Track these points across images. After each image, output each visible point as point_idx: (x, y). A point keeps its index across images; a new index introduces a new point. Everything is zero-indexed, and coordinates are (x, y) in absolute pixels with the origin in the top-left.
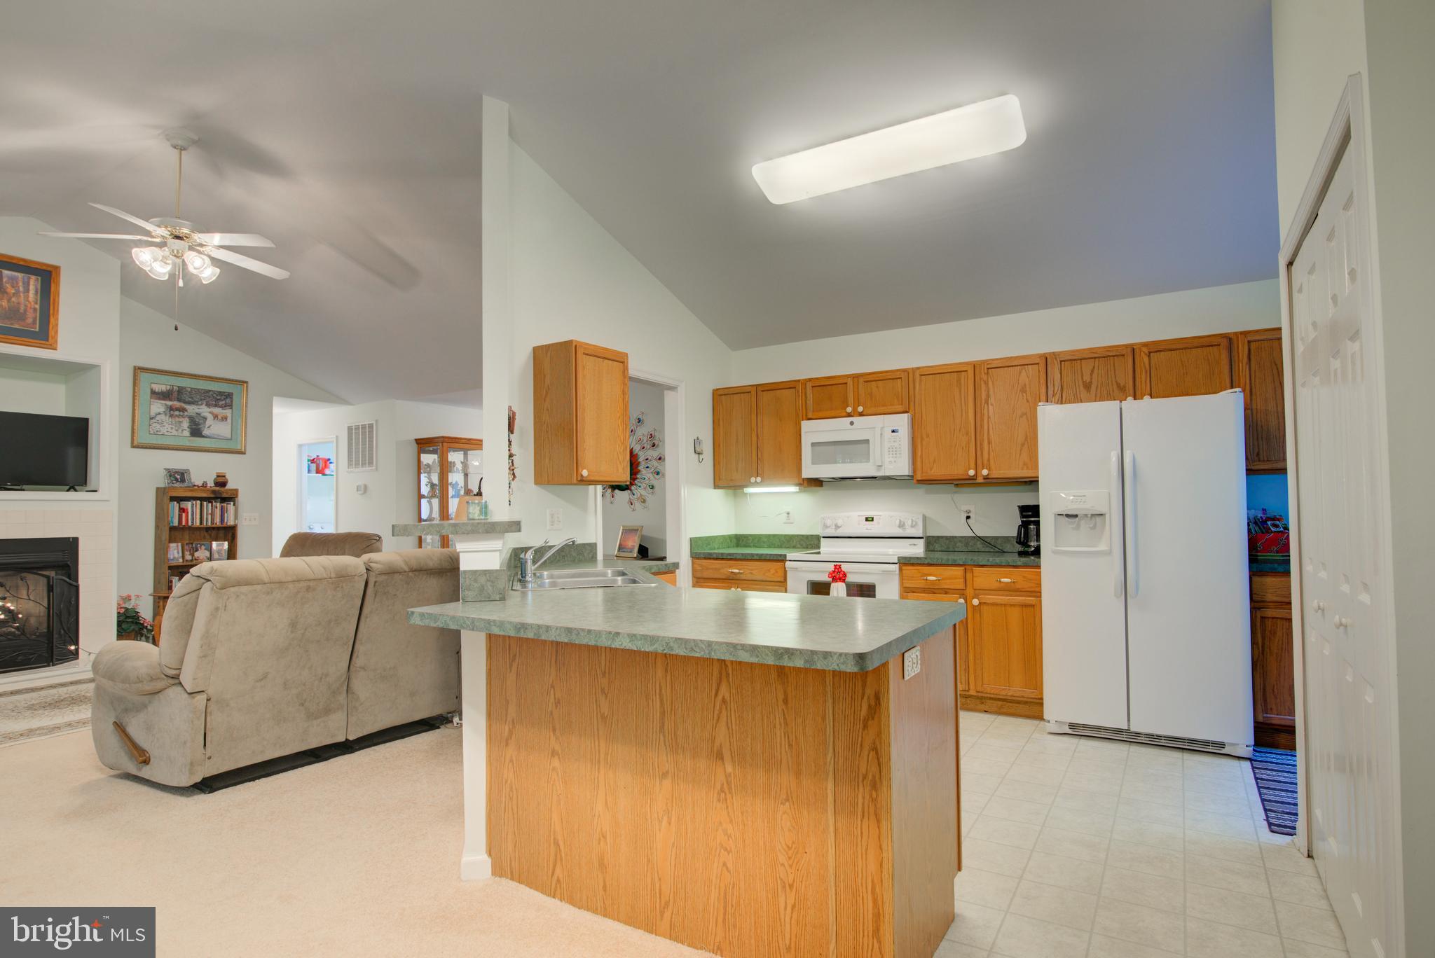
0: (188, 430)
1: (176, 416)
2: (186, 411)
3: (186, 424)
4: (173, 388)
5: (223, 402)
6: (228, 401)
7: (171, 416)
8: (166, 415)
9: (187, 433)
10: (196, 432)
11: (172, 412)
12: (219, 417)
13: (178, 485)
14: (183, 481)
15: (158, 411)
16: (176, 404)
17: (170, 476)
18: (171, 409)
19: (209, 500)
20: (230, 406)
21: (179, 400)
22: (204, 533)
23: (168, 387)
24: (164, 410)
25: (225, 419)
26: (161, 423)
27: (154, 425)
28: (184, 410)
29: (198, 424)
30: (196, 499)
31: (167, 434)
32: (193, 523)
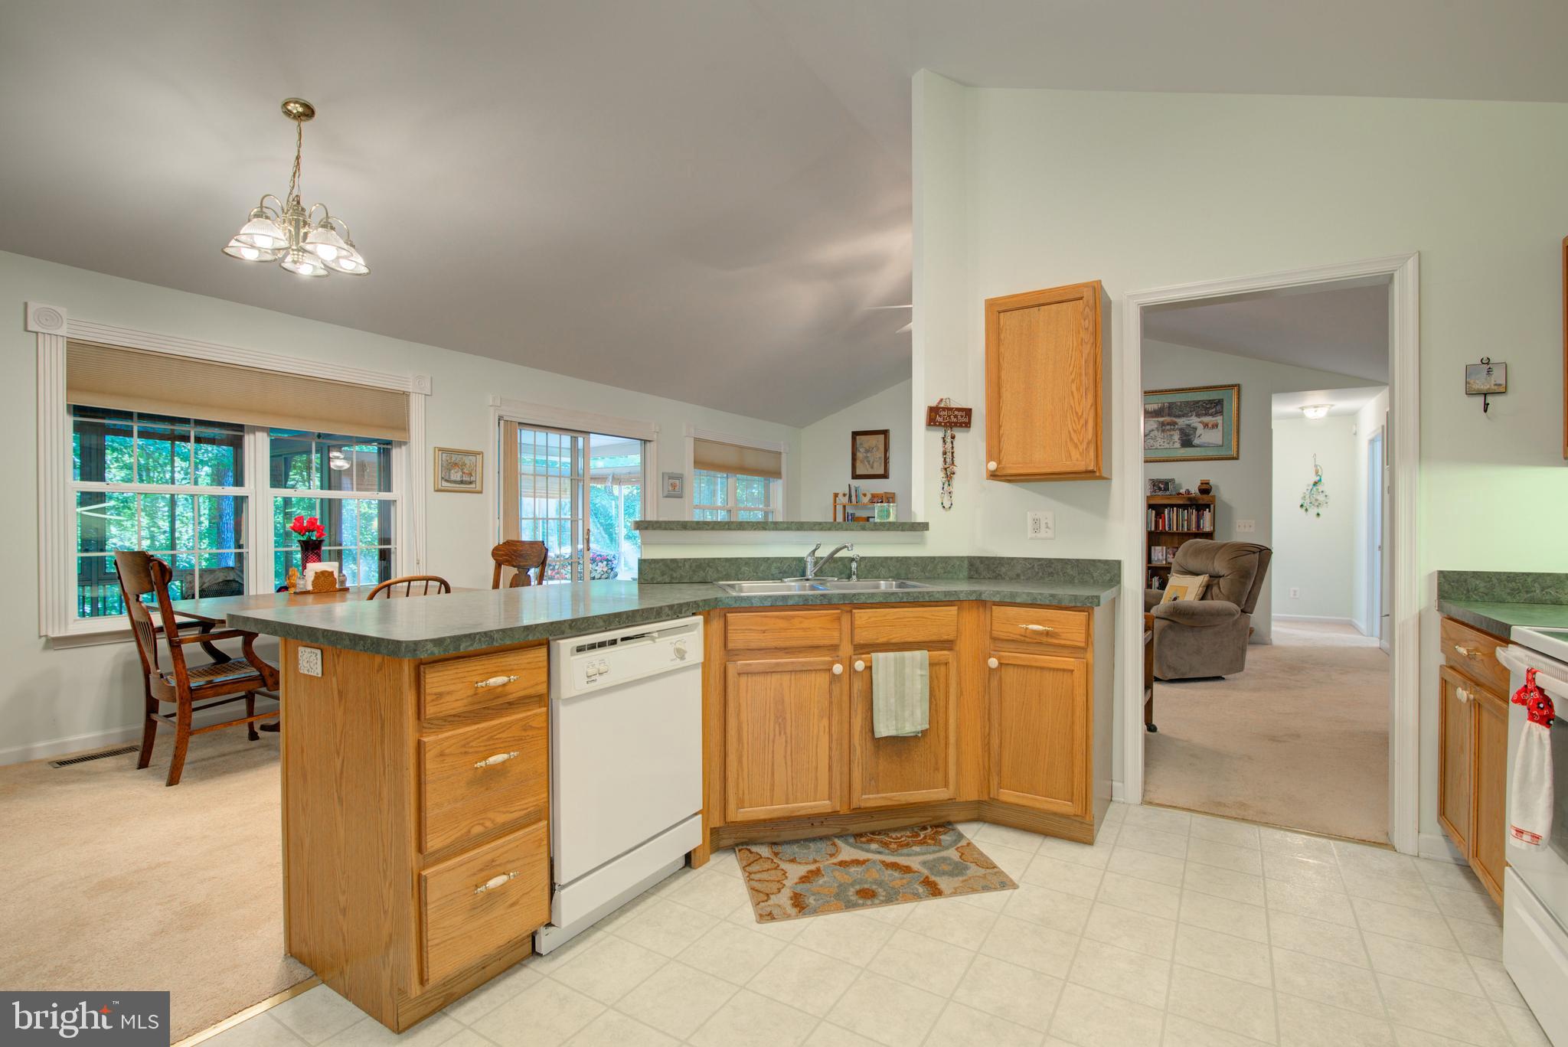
0: (1179, 441)
1: (1168, 430)
2: (1177, 424)
3: (1176, 436)
4: (1164, 406)
5: (1214, 410)
6: (1218, 408)
7: (1163, 431)
8: (1158, 430)
9: (1177, 445)
10: (1187, 442)
11: (1164, 428)
12: (1210, 426)
13: (1160, 493)
14: (1166, 489)
15: (1152, 428)
16: (1167, 419)
17: (1154, 485)
18: (1163, 424)
19: (1184, 507)
20: (1221, 412)
21: (1169, 415)
22: (1178, 539)
23: (1161, 405)
24: (1156, 426)
25: (1215, 426)
26: (1155, 439)
27: (1148, 441)
28: (1175, 424)
29: (1189, 435)
30: (1172, 506)
31: (1159, 447)
32: (1170, 528)
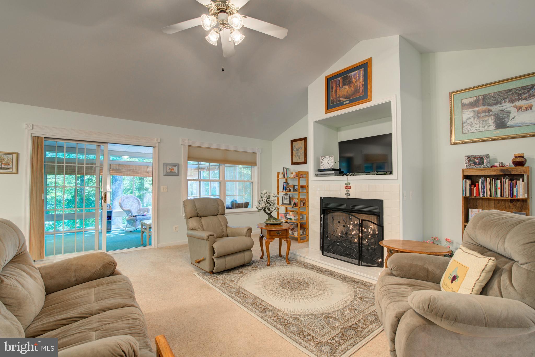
0: (493, 125)
1: (483, 117)
3: (491, 121)
4: (479, 98)
5: (528, 94)
6: (532, 92)
7: (478, 118)
9: (493, 127)
11: (479, 115)
12: (524, 108)
14: (481, 163)
15: (469, 116)
16: (482, 108)
17: (469, 161)
18: (478, 113)
19: (497, 177)
21: (484, 105)
22: (492, 204)
23: (475, 98)
24: (472, 115)
25: (529, 108)
26: (472, 125)
27: (466, 127)
28: (490, 110)
29: (503, 118)
30: (486, 177)
31: (476, 131)
32: (484, 194)
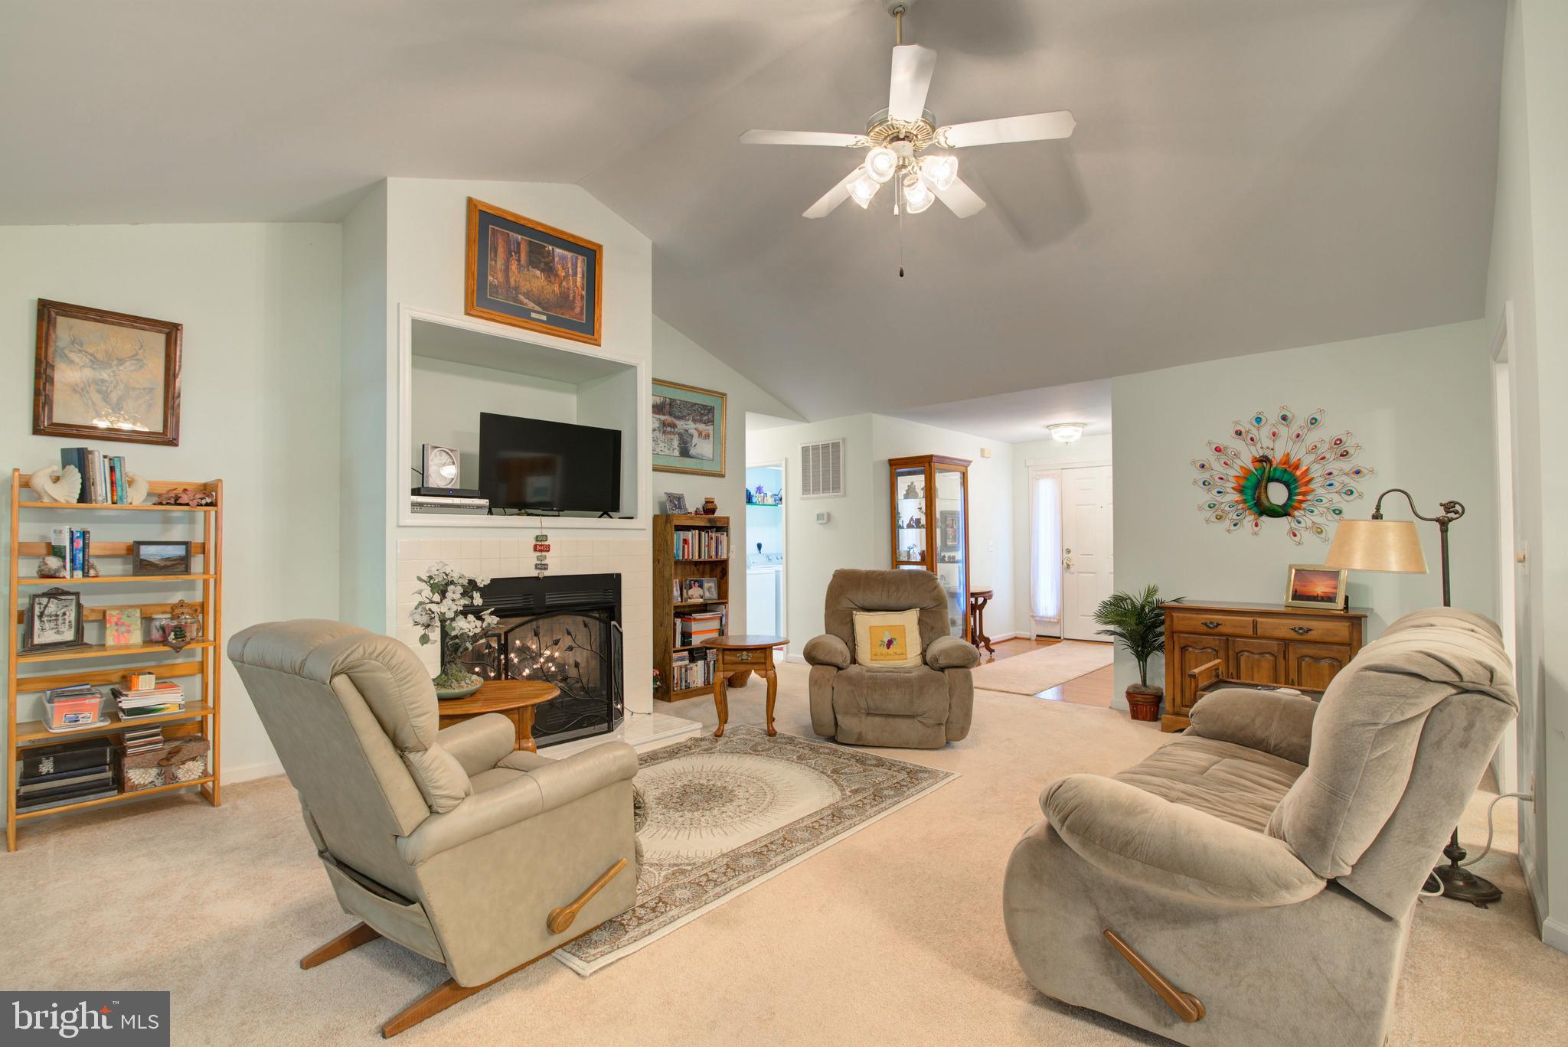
0: (678, 448)
1: (668, 432)
2: (676, 427)
3: (676, 442)
4: (667, 401)
5: (706, 417)
6: (710, 415)
7: (664, 433)
8: (662, 431)
9: (677, 453)
10: (685, 452)
11: (665, 429)
13: (676, 511)
14: (680, 506)
16: (668, 419)
17: (668, 501)
18: (666, 424)
19: (704, 529)
20: (711, 422)
21: (670, 414)
23: (662, 399)
24: (658, 426)
26: (656, 441)
28: (674, 426)
29: (686, 443)
30: (695, 528)
31: (663, 453)
32: (693, 556)
